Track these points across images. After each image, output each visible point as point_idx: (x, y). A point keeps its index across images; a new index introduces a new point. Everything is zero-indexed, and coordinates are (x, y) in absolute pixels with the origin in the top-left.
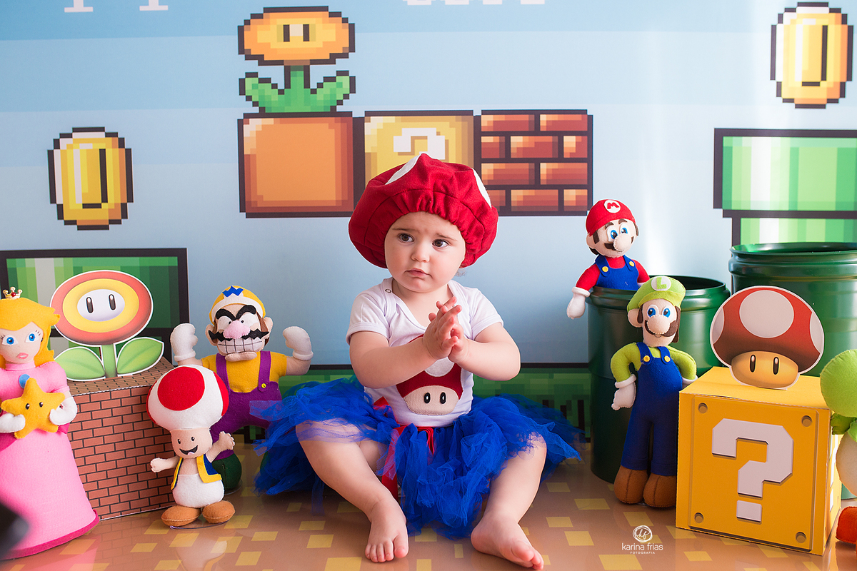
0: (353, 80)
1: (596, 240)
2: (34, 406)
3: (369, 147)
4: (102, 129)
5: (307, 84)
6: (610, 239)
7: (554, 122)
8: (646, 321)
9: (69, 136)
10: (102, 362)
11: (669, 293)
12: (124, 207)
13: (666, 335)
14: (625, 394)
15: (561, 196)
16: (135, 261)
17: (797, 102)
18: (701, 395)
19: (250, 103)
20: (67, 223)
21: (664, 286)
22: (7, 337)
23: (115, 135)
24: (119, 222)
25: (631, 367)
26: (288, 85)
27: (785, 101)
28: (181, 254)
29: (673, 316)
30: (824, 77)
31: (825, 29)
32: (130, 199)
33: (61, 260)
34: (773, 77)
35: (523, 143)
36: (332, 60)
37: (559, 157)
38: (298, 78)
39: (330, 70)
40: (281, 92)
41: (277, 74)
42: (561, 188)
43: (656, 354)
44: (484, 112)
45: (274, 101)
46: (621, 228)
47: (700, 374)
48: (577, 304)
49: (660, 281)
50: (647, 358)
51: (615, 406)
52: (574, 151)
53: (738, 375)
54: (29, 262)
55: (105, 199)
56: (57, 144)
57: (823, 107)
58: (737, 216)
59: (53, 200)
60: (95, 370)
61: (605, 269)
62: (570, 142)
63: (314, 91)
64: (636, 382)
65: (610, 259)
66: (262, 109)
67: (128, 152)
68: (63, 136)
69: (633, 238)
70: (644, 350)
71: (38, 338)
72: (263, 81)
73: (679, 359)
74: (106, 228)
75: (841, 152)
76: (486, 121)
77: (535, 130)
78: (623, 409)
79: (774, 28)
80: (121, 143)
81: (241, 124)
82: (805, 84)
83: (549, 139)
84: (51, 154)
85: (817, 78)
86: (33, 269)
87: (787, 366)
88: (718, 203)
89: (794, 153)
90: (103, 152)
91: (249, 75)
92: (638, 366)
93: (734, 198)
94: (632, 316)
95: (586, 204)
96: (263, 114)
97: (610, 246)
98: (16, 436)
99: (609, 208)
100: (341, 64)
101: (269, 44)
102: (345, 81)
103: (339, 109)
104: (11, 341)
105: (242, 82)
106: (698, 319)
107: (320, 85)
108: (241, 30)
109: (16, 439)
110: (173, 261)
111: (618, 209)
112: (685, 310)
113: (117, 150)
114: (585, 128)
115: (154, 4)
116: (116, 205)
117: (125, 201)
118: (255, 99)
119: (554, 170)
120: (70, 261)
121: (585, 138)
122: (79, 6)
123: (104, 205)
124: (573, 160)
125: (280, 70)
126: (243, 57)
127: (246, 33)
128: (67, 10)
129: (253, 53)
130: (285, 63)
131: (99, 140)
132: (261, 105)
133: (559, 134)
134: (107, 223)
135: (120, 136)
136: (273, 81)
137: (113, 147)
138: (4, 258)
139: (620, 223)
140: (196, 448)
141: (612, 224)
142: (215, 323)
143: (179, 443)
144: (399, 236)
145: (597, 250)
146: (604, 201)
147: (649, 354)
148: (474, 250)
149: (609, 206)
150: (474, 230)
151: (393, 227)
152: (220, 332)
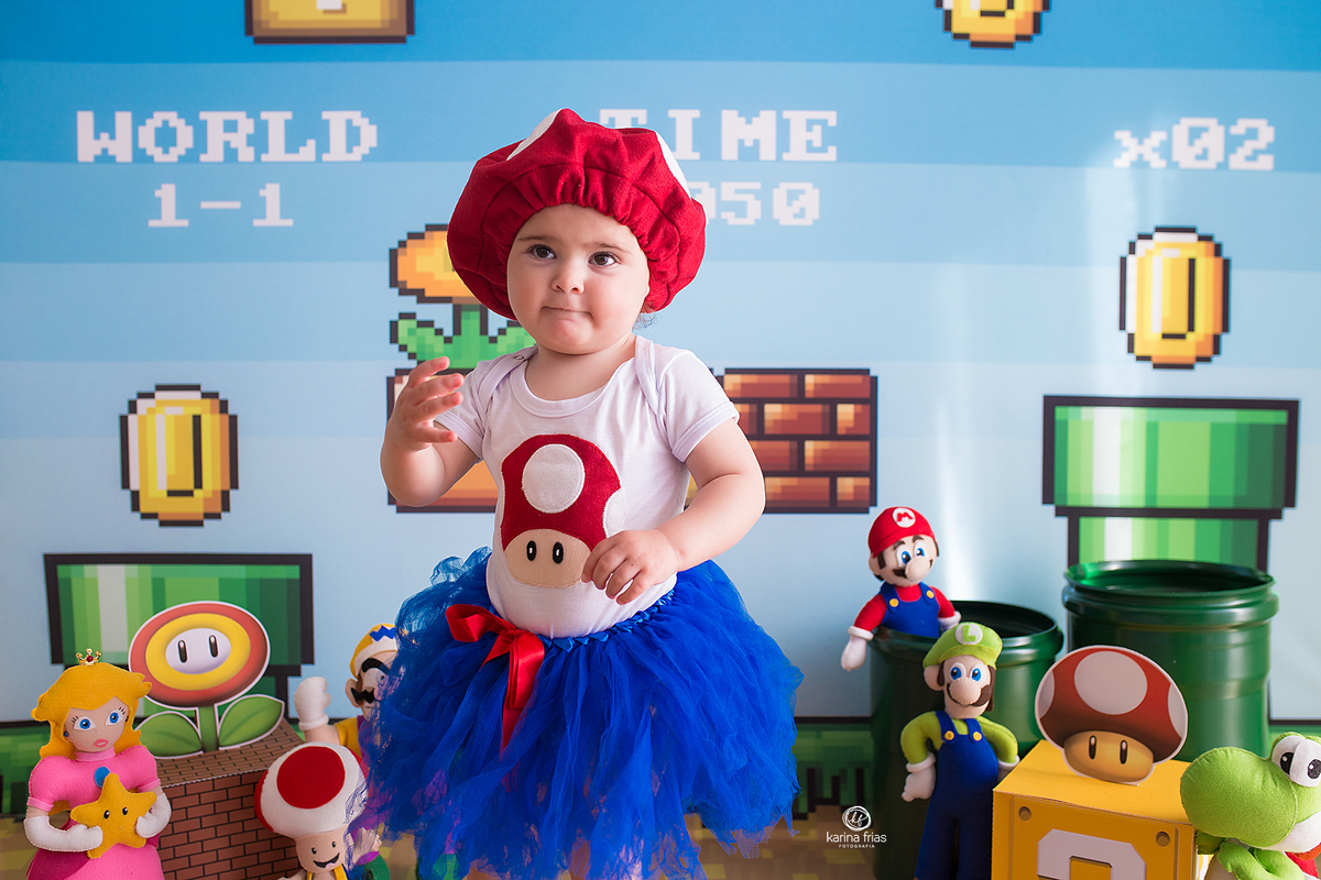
1: (882, 564)
2: (116, 814)
4: (196, 388)
5: (484, 330)
6: (901, 564)
7: (824, 385)
8: (948, 686)
9: (151, 396)
10: (199, 731)
11: (979, 648)
12: (225, 496)
13: (977, 704)
14: (919, 780)
15: (833, 486)
16: (239, 572)
17: (1155, 360)
18: (1022, 796)
19: (405, 355)
20: (145, 516)
21: (973, 638)
22: (81, 719)
23: (214, 395)
24: (217, 516)
25: (929, 745)
26: (457, 330)
27: (1139, 358)
28: (304, 562)
29: (985, 679)
30: (1191, 327)
31: (1192, 263)
32: (234, 484)
33: (134, 569)
34: (1122, 326)
35: (783, 413)
37: (830, 432)
38: (471, 322)
40: (448, 340)
41: (442, 315)
42: (833, 476)
43: (962, 729)
44: (729, 371)
46: (917, 548)
47: (1022, 755)
48: (855, 652)
49: (967, 631)
50: (950, 735)
51: (907, 795)
52: (851, 425)
53: (1073, 761)
54: (88, 569)
55: (198, 484)
56: (133, 407)
57: (1190, 367)
58: (1075, 515)
59: (126, 483)
60: (189, 742)
61: (894, 603)
62: (846, 412)
63: (493, 340)
64: (936, 765)
65: (900, 588)
67: (233, 420)
68: (142, 395)
69: (931, 561)
70: (946, 724)
71: (121, 718)
72: (422, 324)
73: (994, 736)
74: (199, 524)
75: (1216, 429)
76: (730, 383)
77: (797, 396)
78: (917, 801)
79: (1123, 261)
80: (224, 406)
81: (390, 383)
82: (1165, 336)
83: (817, 408)
84: (124, 421)
85: (1182, 328)
86: (95, 581)
87: (1139, 754)
88: (1048, 496)
89: (1152, 430)
90: (197, 420)
91: (403, 316)
92: (938, 744)
93: (1071, 490)
94: (930, 675)
95: (867, 498)
97: (901, 572)
98: (89, 855)
99: (900, 520)
101: (431, 275)
104: (86, 724)
105: (394, 326)
106: (1020, 677)
107: (500, 333)
108: (393, 255)
109: (88, 859)
110: (293, 572)
111: (912, 522)
112: (1003, 665)
113: (218, 416)
114: (866, 394)
115: (273, 217)
116: (214, 492)
117: (227, 487)
118: (411, 349)
119: (824, 451)
120: (148, 569)
121: (868, 407)
122: (169, 218)
123: (197, 493)
124: (850, 437)
125: (449, 308)
126: (396, 291)
127: (401, 259)
128: (153, 223)
129: (410, 286)
130: (455, 302)
131: (192, 403)
132: (419, 357)
133: (830, 402)
134: (201, 518)
135: (222, 397)
136: (437, 326)
137: (212, 412)
138: (53, 563)
139: (914, 541)
140: (337, 857)
141: (903, 543)
142: (359, 677)
143: (315, 852)
144: (530, 251)
145: (883, 576)
146: (892, 510)
147: (953, 729)
148: (664, 274)
149: (900, 517)
150: (660, 236)
151: (518, 237)
152: (369, 691)
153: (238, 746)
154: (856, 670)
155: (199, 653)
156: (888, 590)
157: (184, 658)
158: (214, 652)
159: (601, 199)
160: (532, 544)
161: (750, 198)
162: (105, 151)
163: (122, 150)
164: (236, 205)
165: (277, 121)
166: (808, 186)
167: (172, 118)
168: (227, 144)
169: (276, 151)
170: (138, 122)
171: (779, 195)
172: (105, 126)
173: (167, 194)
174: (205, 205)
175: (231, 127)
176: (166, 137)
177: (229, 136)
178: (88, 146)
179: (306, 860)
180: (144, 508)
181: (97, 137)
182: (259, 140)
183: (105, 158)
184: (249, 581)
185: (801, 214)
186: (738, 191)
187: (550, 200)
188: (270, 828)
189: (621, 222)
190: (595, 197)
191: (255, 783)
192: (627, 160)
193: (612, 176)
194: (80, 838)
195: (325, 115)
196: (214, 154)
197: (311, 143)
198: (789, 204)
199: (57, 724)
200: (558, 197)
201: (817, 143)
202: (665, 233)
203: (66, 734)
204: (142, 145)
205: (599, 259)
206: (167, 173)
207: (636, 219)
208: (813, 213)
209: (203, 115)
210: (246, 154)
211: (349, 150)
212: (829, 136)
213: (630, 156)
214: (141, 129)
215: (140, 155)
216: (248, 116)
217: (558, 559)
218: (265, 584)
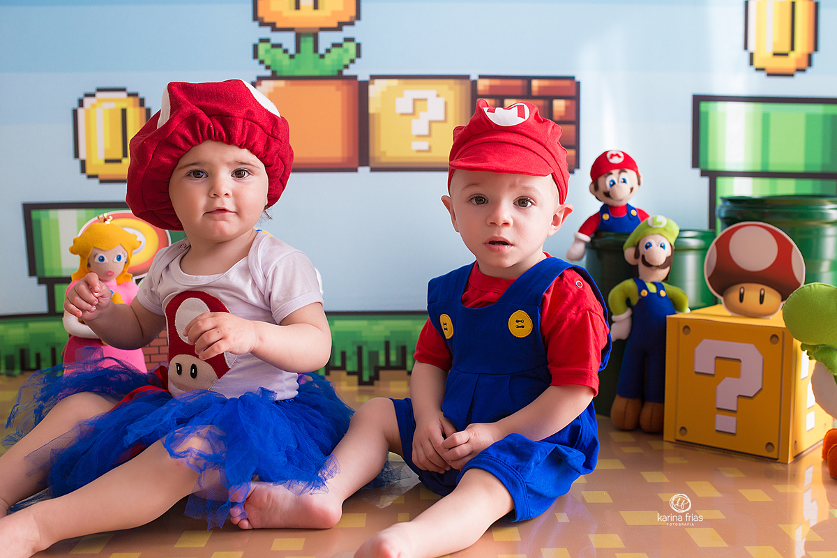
0: (358, 46)
1: (597, 188)
3: (373, 108)
4: (123, 90)
5: (316, 50)
6: (608, 187)
7: (545, 88)
8: (643, 255)
9: (93, 95)
11: (664, 229)
14: (621, 327)
17: (768, 71)
19: (263, 67)
20: (90, 177)
21: (660, 223)
23: (134, 95)
25: (628, 302)
27: (757, 69)
29: (668, 251)
30: (792, 48)
31: (793, 5)
33: (83, 213)
34: (746, 48)
36: (340, 27)
38: (307, 44)
39: (337, 37)
40: (292, 57)
41: (288, 40)
43: (653, 289)
44: (481, 77)
45: (285, 64)
46: (621, 178)
48: (578, 249)
49: (656, 219)
50: (644, 293)
51: (613, 337)
52: (563, 114)
54: (52, 213)
56: (81, 103)
57: (791, 75)
58: (713, 176)
59: (77, 155)
61: (606, 217)
62: (559, 105)
63: (322, 56)
64: (632, 317)
65: (612, 207)
66: (274, 72)
67: (149, 111)
68: (87, 95)
69: (632, 188)
70: (642, 286)
71: (123, 259)
72: (275, 46)
73: (673, 295)
75: (809, 117)
76: (483, 85)
77: (526, 94)
80: (142, 102)
82: (775, 54)
83: (540, 103)
84: (75, 113)
85: (787, 49)
86: (57, 221)
87: (772, 297)
88: (696, 162)
89: (765, 119)
90: (124, 112)
91: (262, 41)
92: (634, 301)
93: (711, 159)
94: (629, 254)
95: (573, 163)
96: (275, 76)
97: (608, 194)
99: (612, 158)
100: (348, 31)
101: (280, 13)
102: (351, 47)
103: (346, 72)
105: (255, 47)
107: (328, 51)
111: (621, 159)
113: (138, 109)
114: (573, 93)
118: (268, 62)
120: (92, 213)
124: (561, 122)
125: (292, 35)
126: (256, 24)
127: (260, 3)
129: (267, 20)
130: (297, 31)
131: (121, 100)
132: (273, 68)
133: (548, 98)
135: (141, 96)
136: (285, 46)
137: (135, 106)
138: (29, 209)
139: (619, 173)
141: (611, 174)
146: (607, 151)
147: (646, 288)
149: (612, 156)
160: (178, 365)
180: (90, 171)
199: (84, 258)
203: (89, 265)
217: (194, 376)
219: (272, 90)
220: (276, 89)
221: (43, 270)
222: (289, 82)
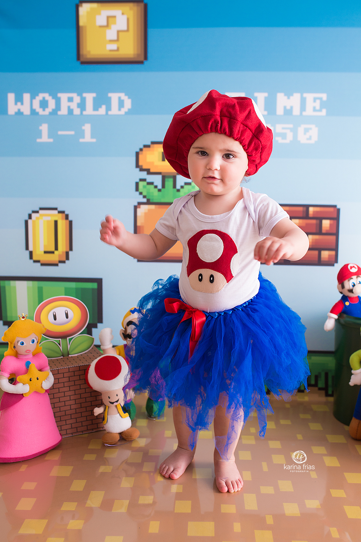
1: (343, 287)
4: (56, 209)
5: (174, 186)
6: (351, 287)
7: (317, 212)
9: (37, 212)
10: (61, 348)
12: (67, 254)
14: (357, 377)
15: (320, 254)
16: (73, 285)
19: (141, 196)
20: (35, 261)
22: (21, 341)
23: (62, 212)
24: (64, 262)
28: (99, 281)
32: (71, 249)
33: (30, 283)
35: (299, 223)
37: (319, 231)
38: (169, 183)
40: (159, 190)
41: (157, 180)
42: (320, 250)
45: (155, 195)
46: (358, 280)
48: (330, 324)
51: (352, 383)
52: (328, 229)
54: (12, 283)
55: (56, 249)
56: (30, 217)
59: (27, 248)
60: (57, 352)
61: (347, 304)
62: (326, 223)
63: (178, 190)
65: (351, 297)
66: (148, 200)
67: (71, 223)
68: (34, 212)
71: (36, 342)
72: (149, 183)
74: (57, 265)
77: (305, 216)
78: (355, 386)
80: (67, 217)
81: (136, 208)
83: (314, 222)
84: (26, 222)
86: (15, 287)
90: (56, 222)
91: (141, 180)
95: (334, 260)
96: (149, 202)
97: (351, 291)
98: (24, 395)
99: (351, 269)
101: (153, 163)
104: (22, 344)
105: (137, 184)
107: (182, 187)
108: (137, 154)
109: (24, 396)
110: (95, 285)
111: (357, 270)
113: (64, 221)
114: (335, 216)
115: (88, 138)
116: (63, 252)
117: (68, 250)
118: (144, 194)
119: (316, 240)
120: (36, 283)
121: (335, 221)
122: (45, 138)
123: (56, 252)
124: (327, 234)
125: (159, 177)
126: (138, 169)
127: (141, 156)
128: (39, 140)
129: (144, 167)
130: (163, 174)
131: (54, 215)
132: (148, 197)
133: (319, 219)
134: (57, 262)
135: (66, 213)
136: (155, 184)
137: (62, 219)
139: (357, 278)
140: (118, 400)
141: (352, 278)
142: (126, 329)
143: (109, 398)
144: (198, 153)
145: (343, 292)
146: (348, 265)
148: (254, 161)
149: (351, 268)
150: (253, 145)
151: (192, 146)
152: (130, 334)
153: (76, 355)
154: (330, 331)
155: (61, 317)
156: (345, 298)
157: (55, 319)
158: (67, 317)
159: (227, 130)
160: (201, 275)
161: (288, 132)
162: (19, 110)
163: (26, 110)
164: (72, 133)
165: (90, 97)
166: (313, 126)
167: (47, 96)
168: (69, 107)
169: (89, 110)
170: (33, 98)
171: (301, 130)
172: (19, 99)
173: (44, 128)
174: (60, 133)
175: (70, 100)
176: (44, 104)
177: (70, 104)
178: (12, 108)
179: (106, 401)
180: (35, 258)
181: (16, 104)
182: (82, 105)
183: (19, 113)
184: (77, 289)
185: (310, 138)
186: (283, 128)
187: (206, 131)
188: (91, 388)
189: (236, 140)
190: (225, 129)
191: (85, 370)
192: (238, 113)
193: (232, 120)
194: (19, 388)
195: (110, 95)
196: (64, 111)
197: (104, 107)
198: (305, 134)
199: (11, 343)
200: (209, 130)
201: (318, 107)
202: (255, 144)
203: (14, 347)
204: (34, 107)
205: (228, 155)
206: (44, 119)
207: (242, 138)
208: (315, 138)
209: (59, 95)
210: (77, 111)
211: (120, 110)
212: (323, 104)
213: (240, 111)
214: (34, 101)
215: (33, 112)
216: (78, 95)
217: (212, 281)
218: (83, 290)
219: (147, 211)
220: (149, 210)
221: (6, 317)
222: (157, 206)
